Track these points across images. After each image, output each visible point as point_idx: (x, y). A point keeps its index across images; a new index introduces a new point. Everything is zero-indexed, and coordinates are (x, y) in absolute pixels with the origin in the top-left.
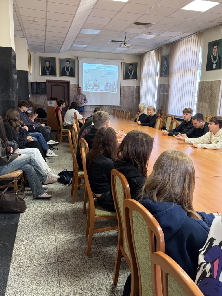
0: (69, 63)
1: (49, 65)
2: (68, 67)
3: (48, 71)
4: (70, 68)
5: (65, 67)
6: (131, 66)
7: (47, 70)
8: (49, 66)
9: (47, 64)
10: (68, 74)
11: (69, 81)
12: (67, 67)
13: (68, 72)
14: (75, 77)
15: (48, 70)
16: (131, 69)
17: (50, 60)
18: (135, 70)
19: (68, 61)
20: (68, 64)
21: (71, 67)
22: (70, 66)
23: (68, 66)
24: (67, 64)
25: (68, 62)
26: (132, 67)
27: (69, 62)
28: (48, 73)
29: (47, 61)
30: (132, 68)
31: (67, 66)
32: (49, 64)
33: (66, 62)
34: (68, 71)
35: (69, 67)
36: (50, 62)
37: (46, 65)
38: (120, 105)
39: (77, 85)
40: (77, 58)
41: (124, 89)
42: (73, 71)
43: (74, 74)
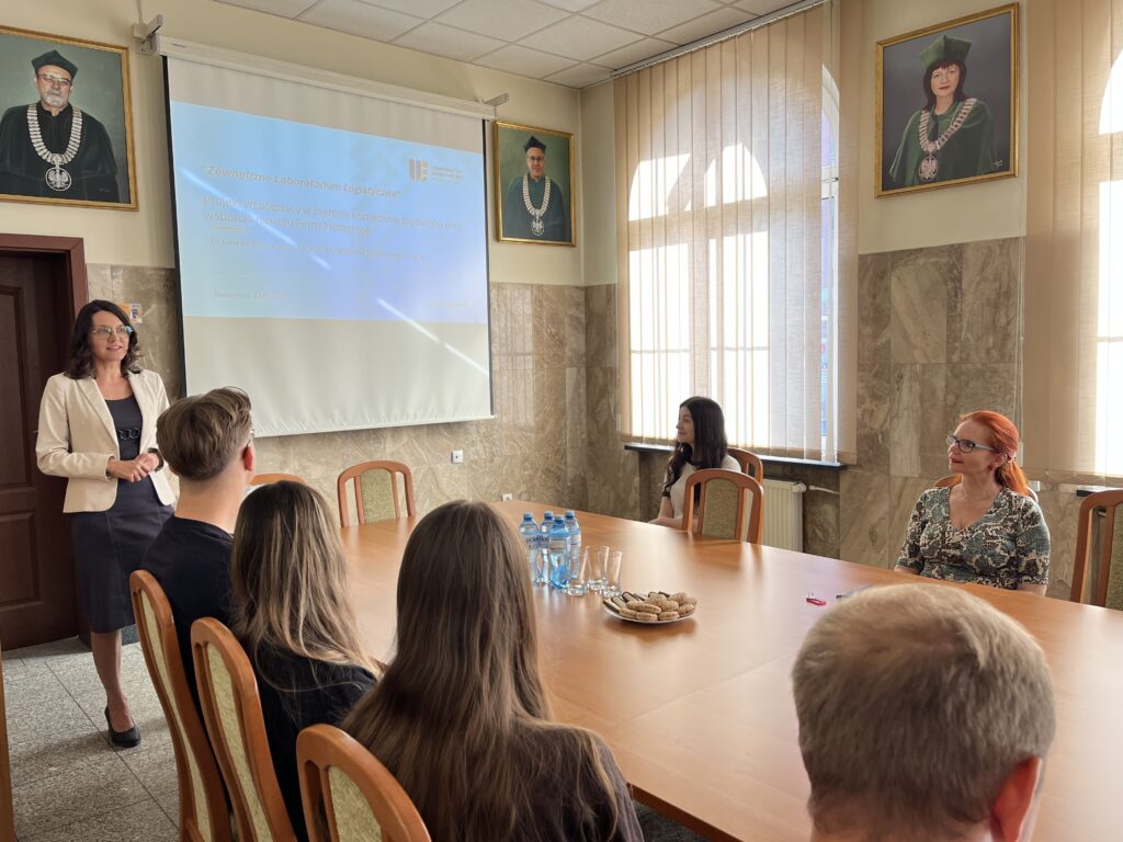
0: (69, 82)
4: (77, 122)
5: (32, 115)
6: (533, 152)
10: (59, 179)
11: (80, 241)
12: (43, 114)
13: (57, 160)
14: (136, 209)
16: (534, 173)
18: (555, 181)
19: (53, 59)
20: (52, 89)
22: (77, 107)
23: (55, 104)
24: (47, 86)
25: (55, 72)
26: (539, 159)
27: (72, 70)
30: (541, 163)
31: (49, 100)
33: (38, 64)
34: (57, 142)
35: (68, 111)
38: (492, 414)
39: (153, 272)
40: (146, 46)
41: (502, 304)
42: (110, 150)
43: (118, 178)
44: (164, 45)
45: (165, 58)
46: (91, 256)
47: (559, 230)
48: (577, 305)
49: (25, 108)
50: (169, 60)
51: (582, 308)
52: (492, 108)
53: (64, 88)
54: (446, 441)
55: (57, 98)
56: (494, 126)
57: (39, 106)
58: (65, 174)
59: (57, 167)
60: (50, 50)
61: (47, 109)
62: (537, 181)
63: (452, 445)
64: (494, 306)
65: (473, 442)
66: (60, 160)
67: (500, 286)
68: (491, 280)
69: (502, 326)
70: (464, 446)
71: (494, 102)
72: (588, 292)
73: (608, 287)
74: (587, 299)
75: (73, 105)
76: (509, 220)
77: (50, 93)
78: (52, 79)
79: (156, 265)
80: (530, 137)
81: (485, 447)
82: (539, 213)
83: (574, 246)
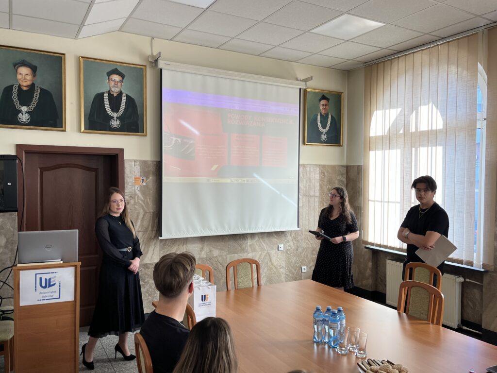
0: (121, 82)
1: (29, 83)
2: (115, 95)
3: (24, 109)
4: (124, 99)
6: (323, 102)
7: (22, 104)
8: (32, 87)
9: (19, 77)
10: (115, 123)
11: (122, 150)
12: (110, 96)
14: (146, 135)
15: (27, 105)
16: (323, 112)
17: (35, 63)
20: (115, 85)
21: (127, 96)
23: (115, 91)
24: (112, 84)
25: (116, 77)
27: (123, 76)
28: (24, 117)
29: (23, 64)
31: (113, 90)
32: (29, 78)
34: (115, 109)
35: (121, 94)
36: (34, 69)
37: (17, 80)
38: (298, 227)
39: (151, 163)
40: (154, 65)
41: (305, 174)
42: (137, 110)
43: (139, 122)
44: (161, 64)
45: (161, 70)
46: (126, 156)
47: (334, 139)
48: (342, 175)
49: (104, 93)
50: (163, 70)
51: (345, 176)
52: (305, 83)
53: (119, 84)
54: (275, 240)
55: (117, 89)
56: (305, 91)
57: (109, 92)
58: (118, 121)
59: (115, 118)
60: (114, 68)
61: (112, 93)
62: (324, 115)
63: (278, 242)
64: (301, 175)
65: (288, 240)
66: (116, 115)
67: (304, 166)
68: (300, 163)
69: (305, 185)
70: (284, 242)
71: (306, 80)
72: (348, 168)
73: (359, 166)
74: (347, 172)
75: (123, 91)
76: (310, 135)
77: (114, 87)
78: (115, 81)
79: (153, 159)
80: (322, 95)
81: (294, 243)
82: (325, 131)
83: (342, 146)
